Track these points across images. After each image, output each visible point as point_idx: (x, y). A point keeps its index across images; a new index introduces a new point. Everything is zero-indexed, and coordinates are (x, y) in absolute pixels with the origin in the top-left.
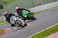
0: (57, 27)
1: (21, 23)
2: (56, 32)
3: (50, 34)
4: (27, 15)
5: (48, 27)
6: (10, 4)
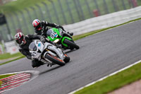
0: (136, 69)
1: (55, 55)
2: (134, 81)
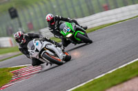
4: (71, 31)
6: (36, 6)
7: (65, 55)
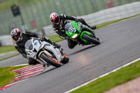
1: (51, 55)
3: (134, 78)
4: (77, 32)
5: (129, 60)
7: (63, 57)
